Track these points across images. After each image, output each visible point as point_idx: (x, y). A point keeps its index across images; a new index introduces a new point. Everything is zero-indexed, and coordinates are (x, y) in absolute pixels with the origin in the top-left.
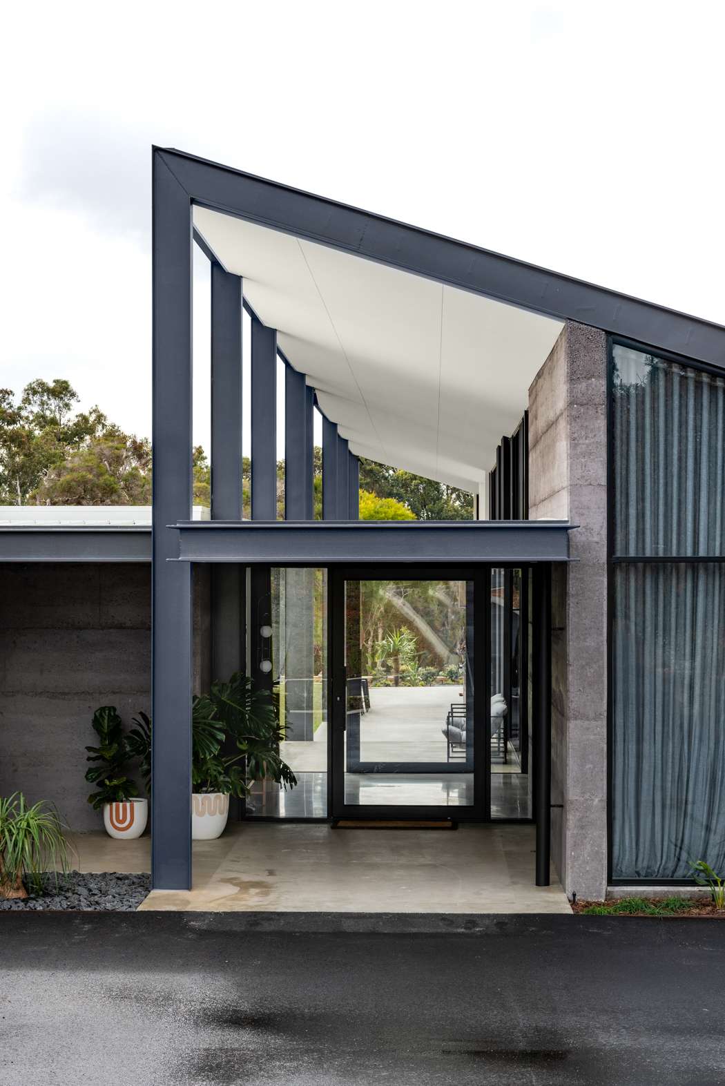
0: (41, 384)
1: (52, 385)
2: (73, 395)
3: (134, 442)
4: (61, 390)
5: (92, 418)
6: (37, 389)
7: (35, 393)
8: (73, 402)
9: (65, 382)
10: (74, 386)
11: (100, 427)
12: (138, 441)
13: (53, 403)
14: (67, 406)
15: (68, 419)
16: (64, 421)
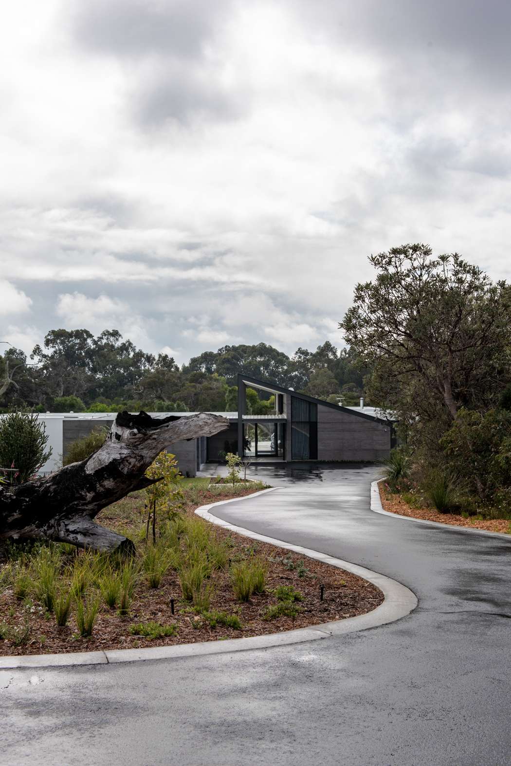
0: (108, 332)
1: (112, 332)
2: (120, 336)
3: (147, 356)
4: (115, 334)
5: (127, 344)
6: (107, 333)
7: (105, 335)
8: (120, 339)
9: (117, 331)
10: (120, 332)
11: (130, 348)
12: (149, 355)
13: (112, 339)
14: (117, 339)
15: (118, 344)
16: (116, 346)
